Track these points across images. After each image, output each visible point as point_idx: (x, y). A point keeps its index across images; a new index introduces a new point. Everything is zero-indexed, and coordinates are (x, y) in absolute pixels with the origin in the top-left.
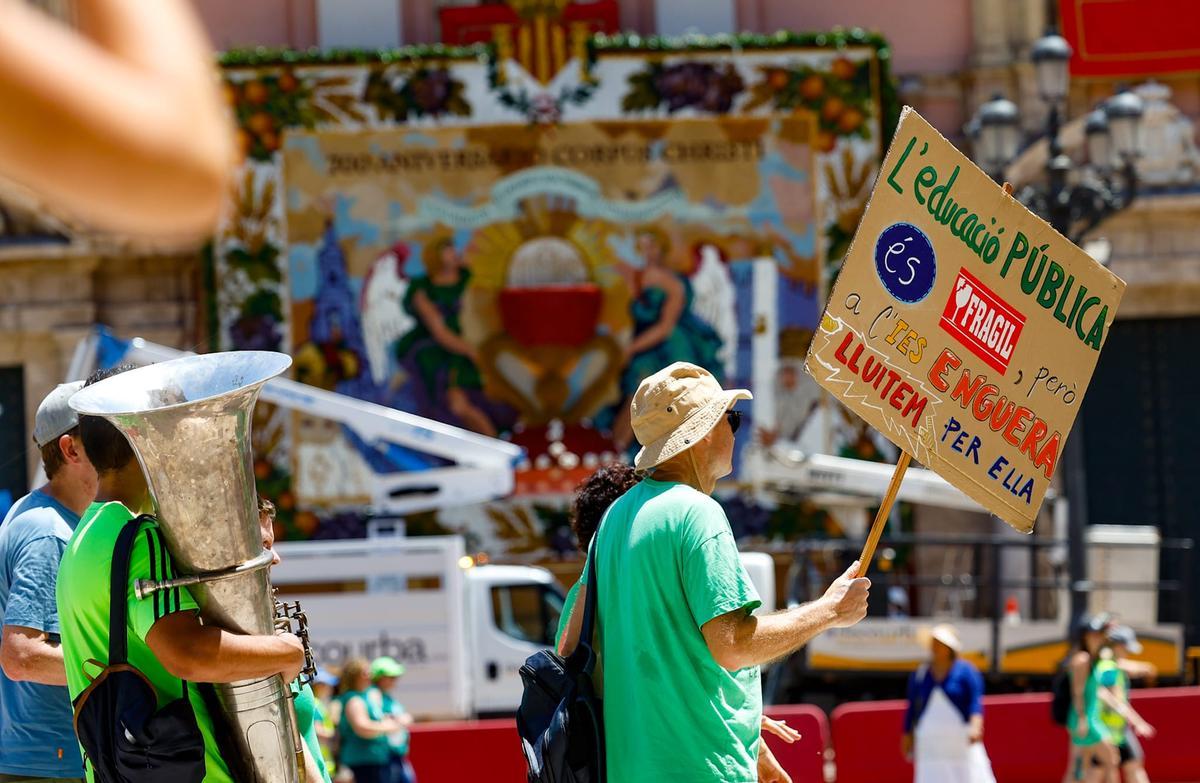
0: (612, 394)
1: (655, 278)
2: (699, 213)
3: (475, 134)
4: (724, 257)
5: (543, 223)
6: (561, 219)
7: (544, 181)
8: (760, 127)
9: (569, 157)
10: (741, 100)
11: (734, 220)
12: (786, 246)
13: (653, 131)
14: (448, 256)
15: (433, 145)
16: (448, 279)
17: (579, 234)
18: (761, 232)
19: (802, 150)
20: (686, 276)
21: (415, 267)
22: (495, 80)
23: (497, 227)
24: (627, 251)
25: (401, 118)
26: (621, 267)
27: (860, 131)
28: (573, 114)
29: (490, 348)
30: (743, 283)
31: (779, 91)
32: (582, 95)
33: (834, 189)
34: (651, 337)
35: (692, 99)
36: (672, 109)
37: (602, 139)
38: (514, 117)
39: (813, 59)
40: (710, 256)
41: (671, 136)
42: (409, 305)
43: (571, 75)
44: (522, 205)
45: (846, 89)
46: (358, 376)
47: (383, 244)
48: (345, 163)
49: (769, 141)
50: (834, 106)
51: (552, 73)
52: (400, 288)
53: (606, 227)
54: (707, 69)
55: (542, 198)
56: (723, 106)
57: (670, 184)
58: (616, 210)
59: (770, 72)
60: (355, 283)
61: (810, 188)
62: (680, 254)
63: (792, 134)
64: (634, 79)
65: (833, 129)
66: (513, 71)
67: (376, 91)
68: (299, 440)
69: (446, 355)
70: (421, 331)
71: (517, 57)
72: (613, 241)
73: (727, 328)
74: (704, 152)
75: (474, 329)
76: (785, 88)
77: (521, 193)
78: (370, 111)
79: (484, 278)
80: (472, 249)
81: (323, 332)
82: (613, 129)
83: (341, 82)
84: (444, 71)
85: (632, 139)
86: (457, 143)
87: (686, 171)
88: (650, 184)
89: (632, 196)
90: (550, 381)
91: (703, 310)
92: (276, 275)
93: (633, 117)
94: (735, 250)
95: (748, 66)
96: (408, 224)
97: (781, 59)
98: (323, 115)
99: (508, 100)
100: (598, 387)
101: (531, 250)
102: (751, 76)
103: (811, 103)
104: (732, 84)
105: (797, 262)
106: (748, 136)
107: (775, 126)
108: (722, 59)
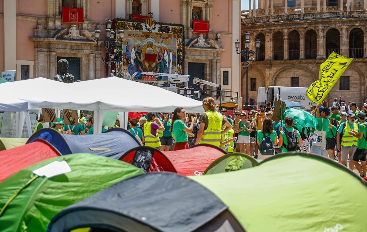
0: (156, 69)
1: (160, 54)
2: (165, 46)
3: (143, 33)
4: (167, 52)
5: (150, 45)
6: (151, 45)
7: (150, 40)
8: (171, 35)
9: (152, 37)
10: (170, 32)
11: (168, 47)
12: (173, 51)
13: (161, 35)
14: (140, 49)
15: (139, 33)
16: (140, 52)
17: (153, 47)
18: (171, 49)
19: (175, 39)
20: (163, 54)
21: (136, 50)
22: (146, 26)
23: (145, 45)
24: (158, 50)
25: (136, 30)
26: (157, 52)
27: (181, 37)
28: (153, 31)
29: (144, 61)
30: (169, 55)
31: (173, 31)
32: (154, 29)
33: (178, 44)
34: (160, 61)
35: (165, 31)
36: (163, 32)
37: (156, 35)
38: (147, 31)
39: (177, 27)
40: (166, 51)
41: (163, 35)
42: (135, 54)
43: (153, 26)
44: (147, 42)
45: (180, 31)
46: (130, 63)
47: (133, 46)
48: (130, 35)
49: (172, 37)
50: (178, 34)
51: (151, 26)
52: (135, 52)
53: (156, 47)
54: (167, 27)
55: (150, 42)
56: (168, 32)
57: (162, 42)
58: (157, 44)
59: (173, 28)
60: (130, 51)
61: (176, 44)
62: (163, 51)
63: (174, 37)
64: (159, 28)
65: (178, 36)
66: (147, 25)
67: (133, 26)
68: (124, 72)
69: (139, 62)
70: (137, 58)
71: (148, 24)
72: (156, 48)
73: (167, 61)
74: (165, 38)
75: (142, 59)
76: (174, 31)
77: (147, 41)
78: (132, 28)
79: (143, 52)
80: (142, 48)
81: (127, 58)
82: (157, 34)
83: (130, 24)
84: (140, 24)
85: (159, 35)
86: (141, 34)
87: (164, 40)
88: (160, 41)
89: (159, 43)
90: (150, 66)
91: (165, 58)
92: (122, 50)
93: (159, 32)
94: (168, 51)
95: (170, 27)
96: (136, 44)
97: (174, 27)
98: (128, 28)
99: (146, 28)
100: (154, 67)
101: (148, 48)
102: (171, 29)
103: (177, 33)
104: (169, 30)
105: (174, 53)
106: (170, 36)
107: (173, 35)
108: (168, 26)
